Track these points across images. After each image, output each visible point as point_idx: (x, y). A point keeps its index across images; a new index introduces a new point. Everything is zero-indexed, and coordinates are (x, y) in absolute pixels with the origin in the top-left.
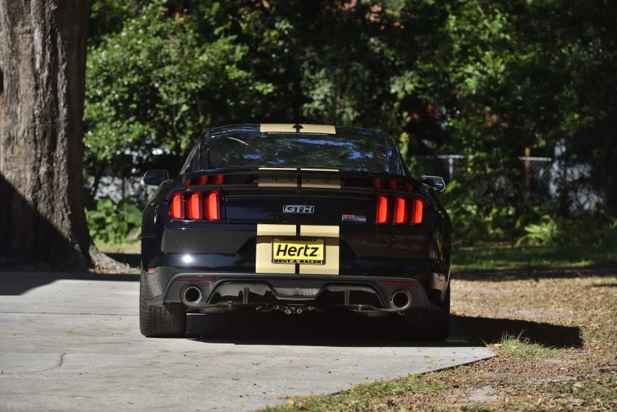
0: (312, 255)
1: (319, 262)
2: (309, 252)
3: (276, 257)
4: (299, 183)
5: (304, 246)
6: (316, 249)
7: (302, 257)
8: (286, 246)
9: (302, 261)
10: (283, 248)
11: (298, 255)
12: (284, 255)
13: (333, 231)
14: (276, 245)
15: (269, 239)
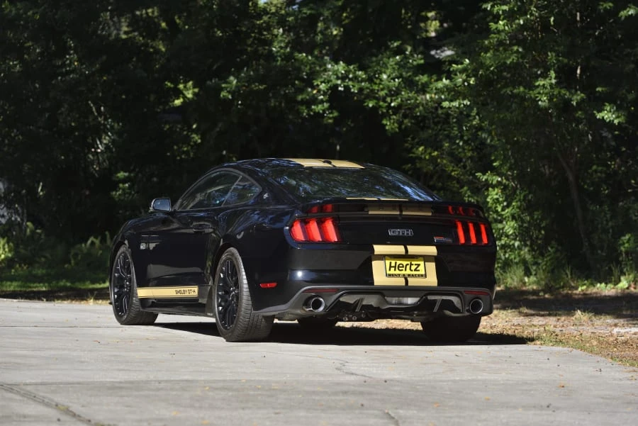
0: (415, 270)
1: (422, 275)
2: (413, 267)
3: (388, 272)
4: (401, 211)
5: (409, 263)
6: (419, 265)
7: (408, 272)
8: (396, 263)
9: (409, 275)
10: (393, 264)
11: (406, 270)
12: (395, 270)
13: (432, 250)
14: (388, 262)
15: (382, 257)
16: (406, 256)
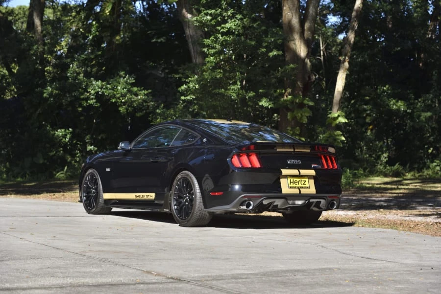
0: (304, 184)
1: (307, 187)
2: (303, 182)
3: (290, 186)
4: (294, 149)
5: (300, 180)
6: (305, 181)
7: (300, 185)
9: (301, 187)
10: (292, 181)
12: (293, 184)
13: (312, 172)
14: (289, 179)
15: (286, 176)
16: (300, 176)
